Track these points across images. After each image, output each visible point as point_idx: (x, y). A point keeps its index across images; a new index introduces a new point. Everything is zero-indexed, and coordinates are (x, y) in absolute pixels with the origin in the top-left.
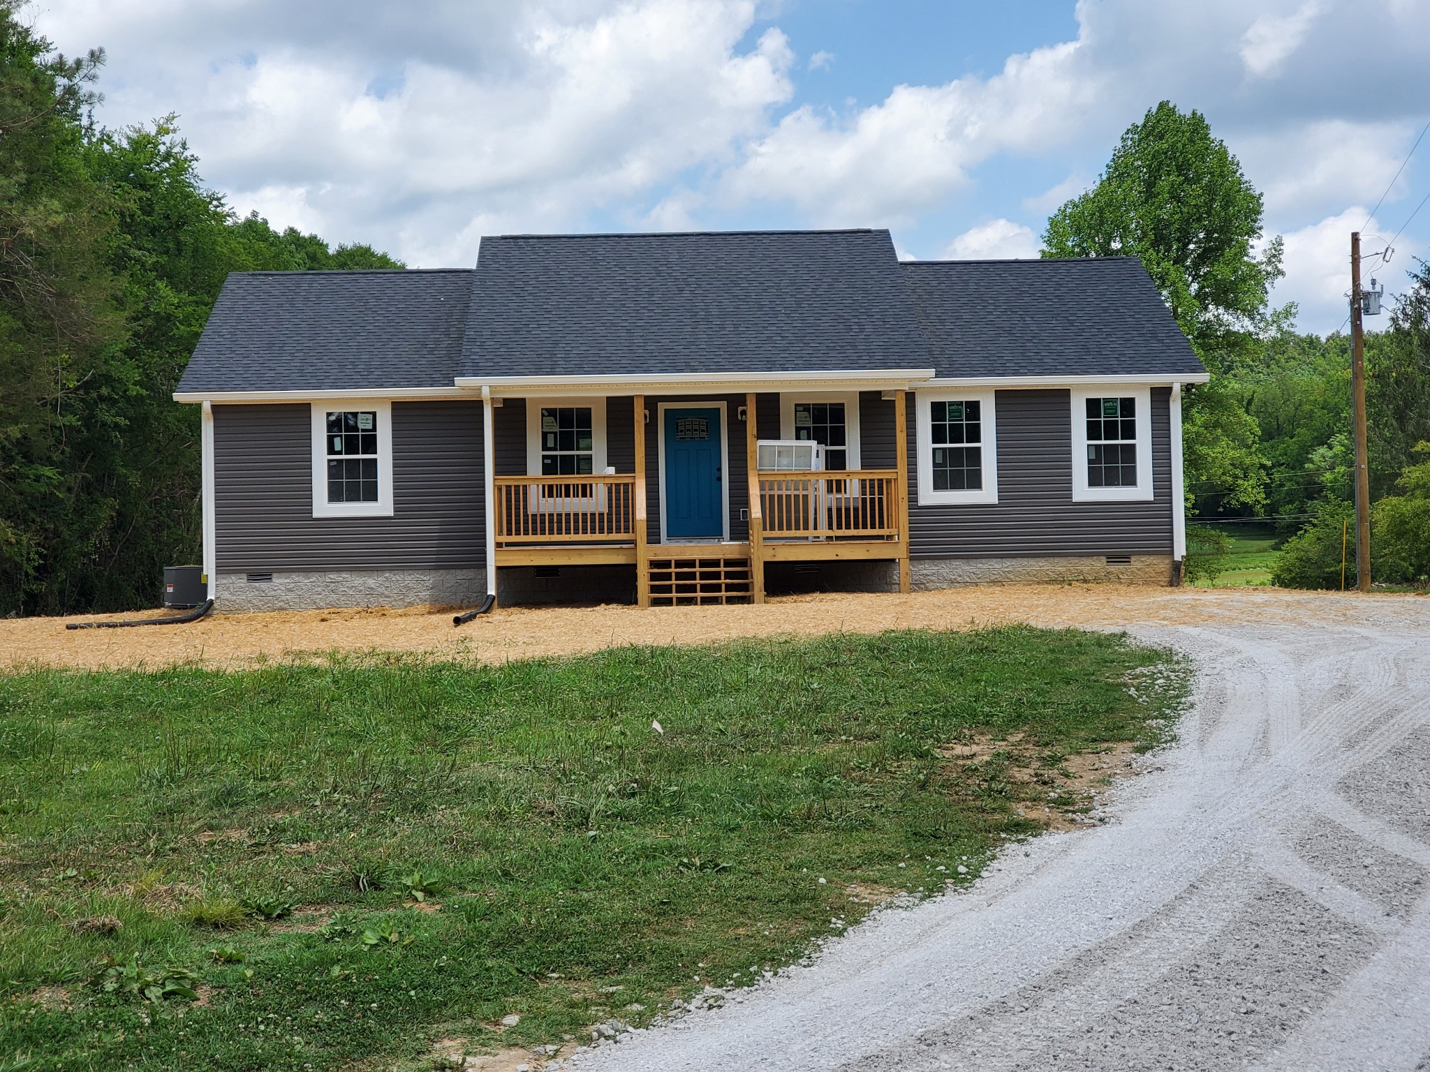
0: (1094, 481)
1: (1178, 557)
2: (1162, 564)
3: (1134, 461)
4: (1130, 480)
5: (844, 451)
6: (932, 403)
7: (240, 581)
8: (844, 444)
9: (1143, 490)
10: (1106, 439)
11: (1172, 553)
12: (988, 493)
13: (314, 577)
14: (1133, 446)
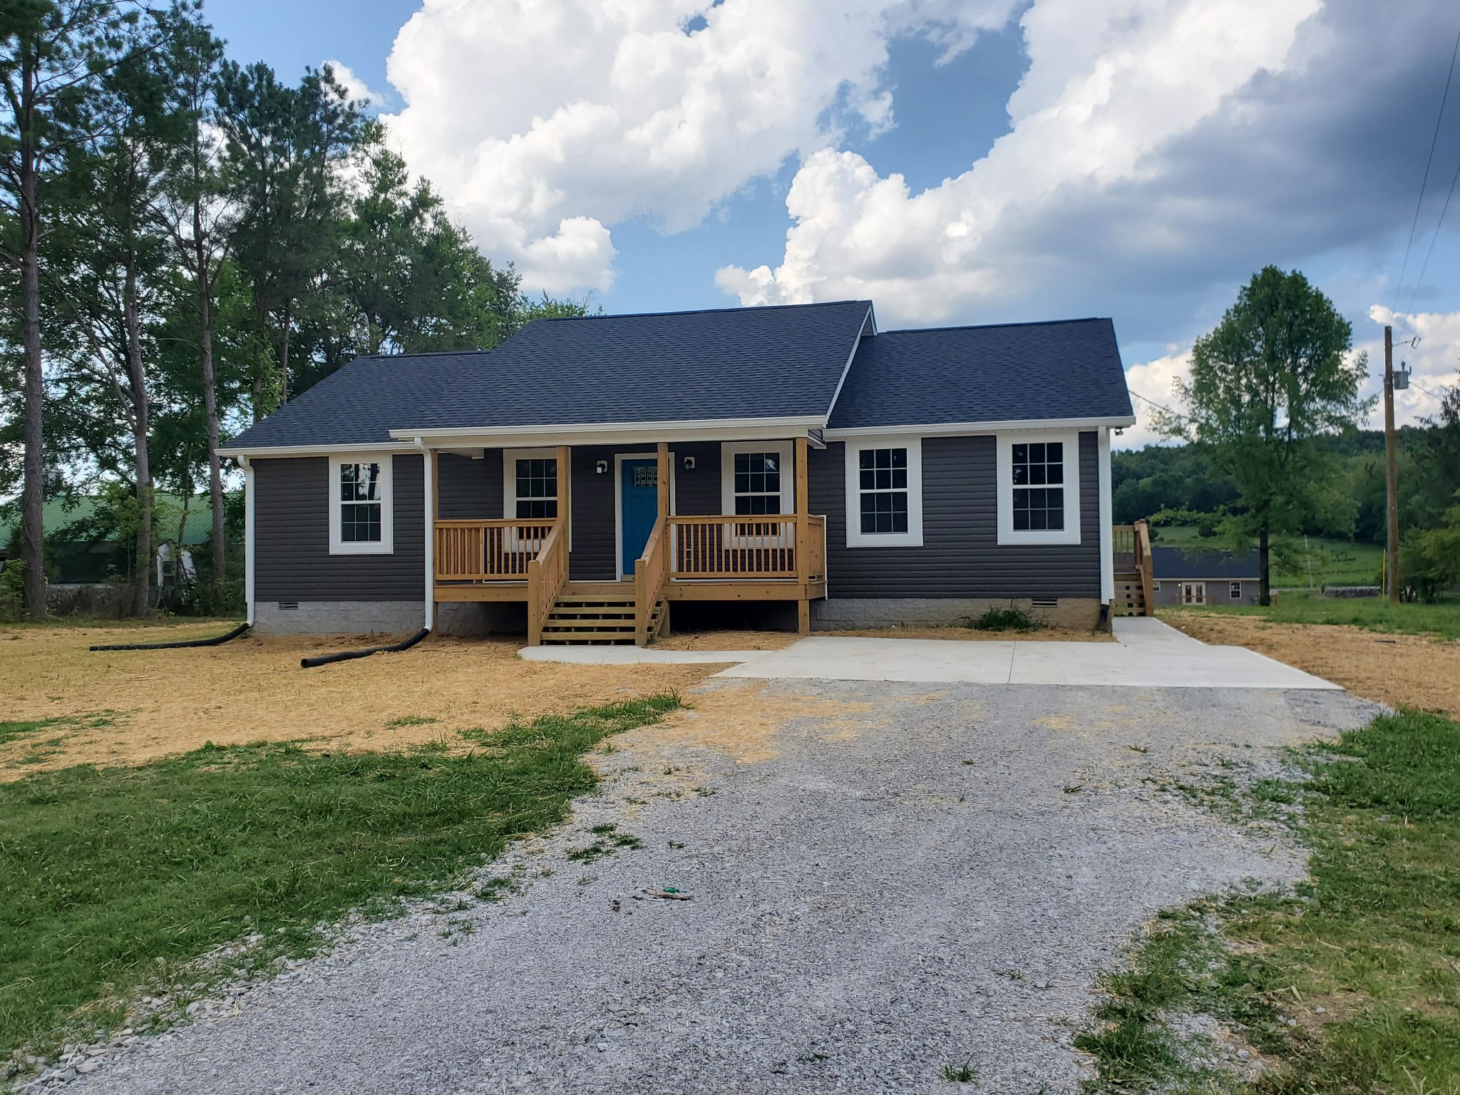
0: (1020, 524)
1: (1105, 601)
2: (1087, 608)
3: (1062, 505)
4: (1057, 523)
5: (778, 497)
6: (861, 452)
7: (272, 607)
8: (778, 490)
9: (1070, 533)
10: (1031, 483)
11: (1099, 597)
12: (913, 536)
13: (330, 605)
14: (1061, 490)
